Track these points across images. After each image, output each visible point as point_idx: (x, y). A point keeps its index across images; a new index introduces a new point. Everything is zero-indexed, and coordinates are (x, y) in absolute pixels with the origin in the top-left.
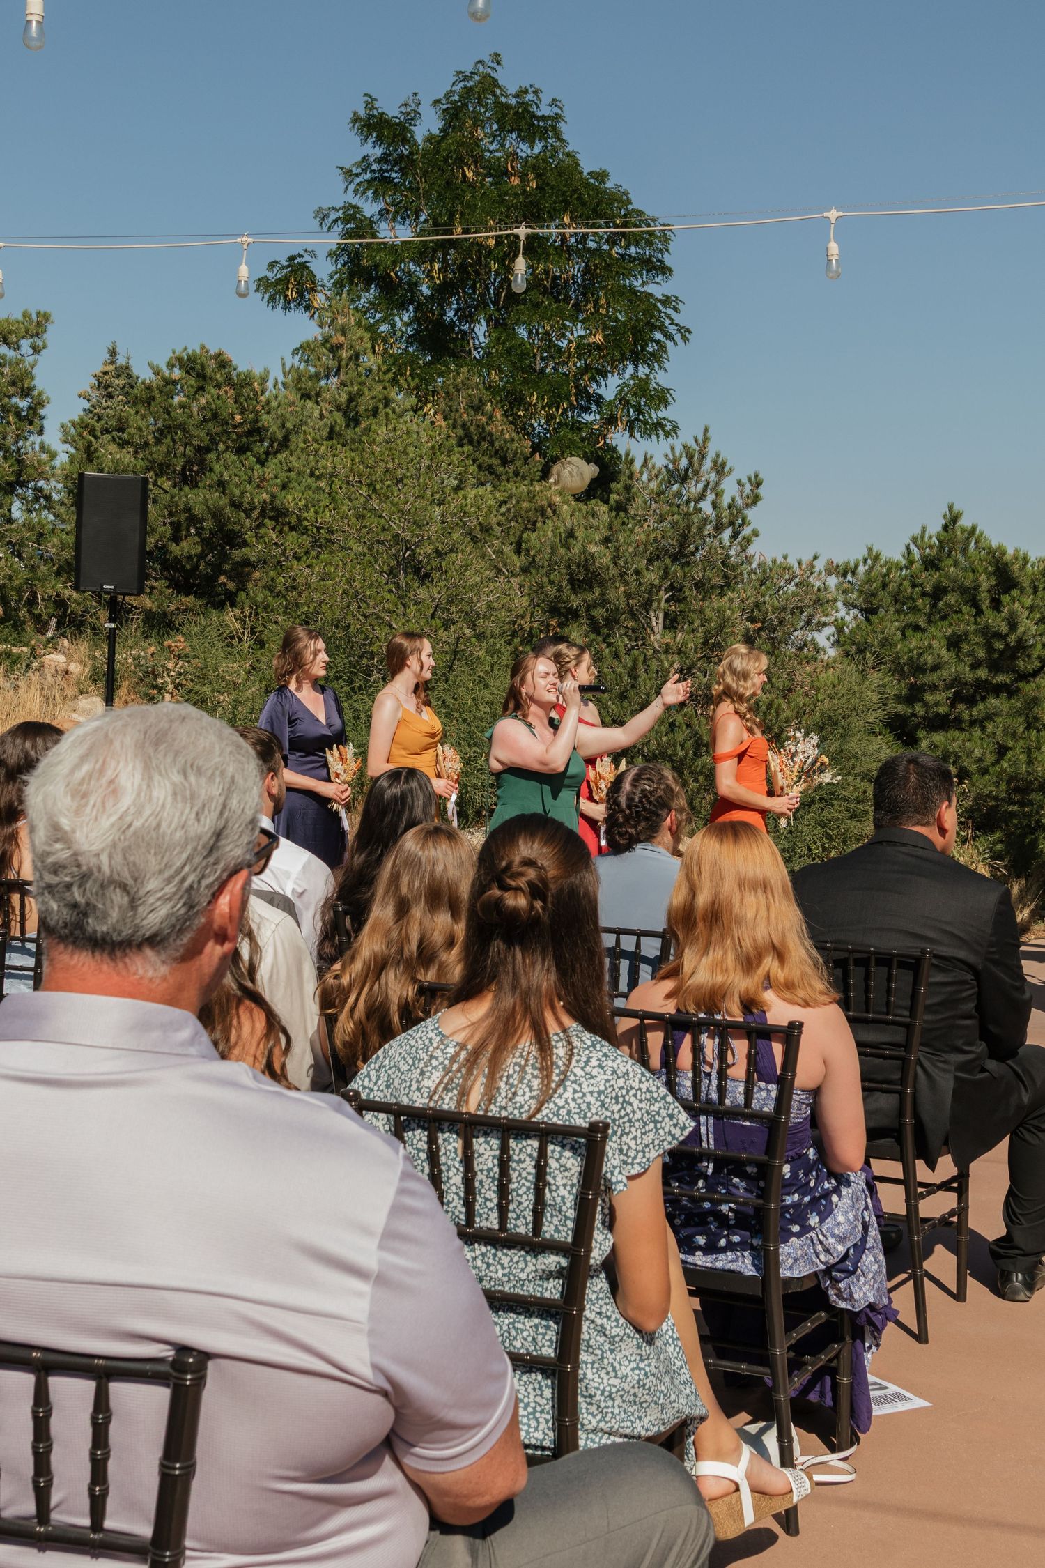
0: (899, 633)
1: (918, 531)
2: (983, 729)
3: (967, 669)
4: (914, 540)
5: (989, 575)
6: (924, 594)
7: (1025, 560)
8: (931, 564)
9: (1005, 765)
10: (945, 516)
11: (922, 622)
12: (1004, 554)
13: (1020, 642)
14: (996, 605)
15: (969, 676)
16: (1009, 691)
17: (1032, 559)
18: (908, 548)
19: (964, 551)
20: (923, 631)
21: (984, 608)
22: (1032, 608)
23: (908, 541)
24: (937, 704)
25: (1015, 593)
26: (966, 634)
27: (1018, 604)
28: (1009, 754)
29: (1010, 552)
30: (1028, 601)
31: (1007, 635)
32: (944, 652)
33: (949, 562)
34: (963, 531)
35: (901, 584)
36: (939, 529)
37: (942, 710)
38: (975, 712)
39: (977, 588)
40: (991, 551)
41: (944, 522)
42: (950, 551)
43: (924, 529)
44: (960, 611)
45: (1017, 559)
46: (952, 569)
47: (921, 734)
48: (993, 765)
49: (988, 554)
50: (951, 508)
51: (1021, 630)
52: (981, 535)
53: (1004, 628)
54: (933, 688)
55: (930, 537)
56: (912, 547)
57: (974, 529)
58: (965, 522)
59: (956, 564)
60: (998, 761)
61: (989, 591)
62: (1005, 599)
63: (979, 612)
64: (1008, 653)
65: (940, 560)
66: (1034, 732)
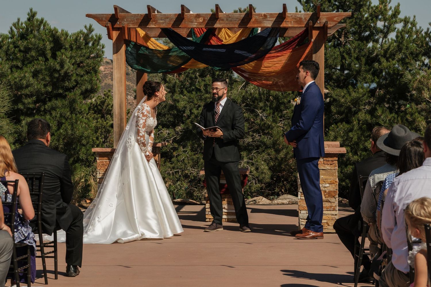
0: (9, 70)
1: (16, 21)
2: (51, 114)
3: (42, 86)
4: (14, 25)
5: (50, 42)
6: (20, 51)
7: (67, 35)
8: (23, 36)
9: (62, 131)
10: (28, 14)
11: (19, 64)
12: (57, 32)
13: (66, 73)
14: (54, 56)
15: (43, 90)
16: (63, 97)
17: (70, 34)
18: (11, 29)
19: (38, 30)
20: (21, 69)
21: (49, 57)
22: (71, 58)
23: (11, 25)
24: (29, 103)
25: (63, 51)
26: (42, 70)
27: (64, 55)
28: (63, 126)
29: (60, 31)
30: (69, 54)
31: (60, 70)
32: (31, 79)
33: (32, 36)
34: (37, 21)
35: (9, 46)
36: (26, 20)
37: (31, 106)
38: (46, 107)
39: (45, 48)
40: (51, 31)
41: (28, 17)
42: (32, 31)
43: (19, 20)
44: (38, 59)
45: (63, 35)
46: (33, 40)
47: (22, 118)
48: (56, 131)
49: (50, 32)
50: (31, 10)
51: (66, 67)
52: (46, 22)
53: (58, 67)
54: (27, 96)
55: (22, 24)
56: (13, 28)
57: (42, 20)
58: (38, 17)
59: (35, 37)
60: (59, 129)
61: (51, 49)
62: (58, 53)
63: (47, 60)
64: (61, 78)
65: (27, 35)
66: (74, 115)
